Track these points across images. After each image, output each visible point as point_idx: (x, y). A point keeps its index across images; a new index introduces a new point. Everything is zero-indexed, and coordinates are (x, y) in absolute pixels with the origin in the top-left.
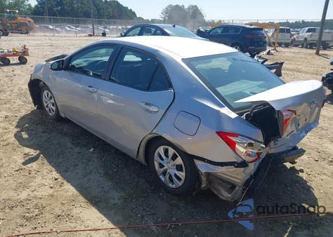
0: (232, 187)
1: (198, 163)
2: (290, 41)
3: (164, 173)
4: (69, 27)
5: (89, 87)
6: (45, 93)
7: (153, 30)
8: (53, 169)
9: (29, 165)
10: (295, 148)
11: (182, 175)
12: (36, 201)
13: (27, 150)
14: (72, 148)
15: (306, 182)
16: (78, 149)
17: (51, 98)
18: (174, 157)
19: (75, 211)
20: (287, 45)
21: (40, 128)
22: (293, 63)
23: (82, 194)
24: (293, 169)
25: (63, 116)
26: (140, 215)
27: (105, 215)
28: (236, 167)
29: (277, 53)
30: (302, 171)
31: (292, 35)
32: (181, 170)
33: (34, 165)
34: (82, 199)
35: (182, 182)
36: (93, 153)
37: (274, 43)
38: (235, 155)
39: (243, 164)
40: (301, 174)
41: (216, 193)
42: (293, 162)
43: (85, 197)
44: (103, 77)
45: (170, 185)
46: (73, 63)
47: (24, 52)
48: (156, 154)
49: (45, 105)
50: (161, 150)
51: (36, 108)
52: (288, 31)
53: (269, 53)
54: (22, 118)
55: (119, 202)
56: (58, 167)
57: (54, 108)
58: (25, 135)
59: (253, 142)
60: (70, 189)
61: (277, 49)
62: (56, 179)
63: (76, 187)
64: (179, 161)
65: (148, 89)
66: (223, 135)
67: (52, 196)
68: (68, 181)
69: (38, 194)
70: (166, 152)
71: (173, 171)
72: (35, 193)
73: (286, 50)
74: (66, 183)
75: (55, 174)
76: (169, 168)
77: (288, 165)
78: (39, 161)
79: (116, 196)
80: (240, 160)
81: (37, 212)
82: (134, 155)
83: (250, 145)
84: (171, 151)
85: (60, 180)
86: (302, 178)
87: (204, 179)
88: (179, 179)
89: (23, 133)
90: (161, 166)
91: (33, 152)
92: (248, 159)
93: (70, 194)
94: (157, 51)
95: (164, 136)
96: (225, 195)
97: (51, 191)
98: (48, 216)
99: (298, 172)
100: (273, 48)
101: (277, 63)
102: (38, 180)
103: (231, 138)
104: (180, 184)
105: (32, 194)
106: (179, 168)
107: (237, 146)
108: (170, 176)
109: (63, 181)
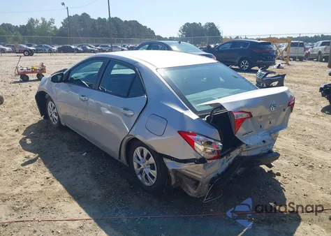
0: (196, 183)
1: (167, 161)
2: (304, 55)
3: (141, 172)
4: (90, 46)
5: (83, 96)
6: (50, 104)
7: (160, 46)
8: (48, 170)
9: (27, 166)
10: (270, 152)
11: (154, 173)
12: (26, 196)
13: (28, 154)
14: (67, 153)
15: (280, 184)
16: (73, 154)
17: (54, 108)
18: (148, 157)
19: (59, 205)
20: (301, 59)
21: (43, 135)
22: (301, 75)
23: (68, 191)
24: (271, 172)
25: (63, 124)
26: (114, 209)
27: (84, 208)
28: (196, 163)
29: (287, 67)
30: (279, 174)
31: (306, 49)
32: (154, 169)
33: (31, 166)
34: (67, 194)
35: (155, 179)
36: (86, 156)
37: (286, 57)
38: (194, 152)
39: (202, 161)
40: (277, 177)
41: (185, 190)
42: (270, 166)
43: (70, 193)
44: (94, 87)
45: (146, 183)
46: (72, 76)
47: (42, 69)
48: (134, 155)
49: (50, 115)
50: (138, 151)
51: (42, 118)
52: (302, 45)
53: (279, 67)
54: (29, 127)
55: (98, 198)
56: (51, 168)
57: (56, 117)
58: (29, 141)
59: (212, 141)
60: (58, 186)
61: (290, 63)
62: (47, 178)
63: (63, 185)
64: (152, 160)
65: (127, 96)
66: (184, 134)
67: (41, 192)
68: (58, 180)
69: (29, 190)
70: (142, 152)
71: (148, 170)
72: (27, 189)
73: (300, 63)
74: (56, 181)
75: (48, 174)
76: (145, 168)
77: (266, 169)
78: (36, 163)
79: (97, 193)
80: (199, 157)
81: (25, 204)
82: (117, 157)
83: (209, 143)
84: (146, 151)
85: (51, 179)
86: (277, 181)
87: (173, 176)
88: (153, 177)
89: (27, 140)
90: (139, 166)
91: (32, 156)
92: (207, 156)
93: (57, 190)
94: (136, 62)
95: (138, 137)
96: (192, 192)
97: (41, 188)
98: (34, 208)
99: (275, 175)
100: (285, 62)
101: (279, 76)
102: (32, 179)
103: (190, 137)
104: (153, 182)
105: (24, 190)
106: (152, 167)
107: (195, 144)
108: (146, 175)
109: (53, 180)
